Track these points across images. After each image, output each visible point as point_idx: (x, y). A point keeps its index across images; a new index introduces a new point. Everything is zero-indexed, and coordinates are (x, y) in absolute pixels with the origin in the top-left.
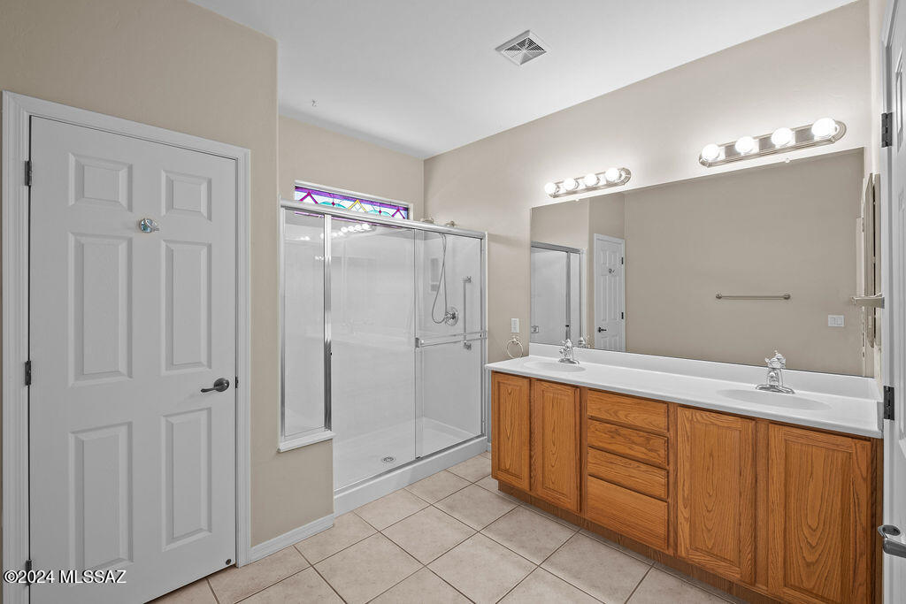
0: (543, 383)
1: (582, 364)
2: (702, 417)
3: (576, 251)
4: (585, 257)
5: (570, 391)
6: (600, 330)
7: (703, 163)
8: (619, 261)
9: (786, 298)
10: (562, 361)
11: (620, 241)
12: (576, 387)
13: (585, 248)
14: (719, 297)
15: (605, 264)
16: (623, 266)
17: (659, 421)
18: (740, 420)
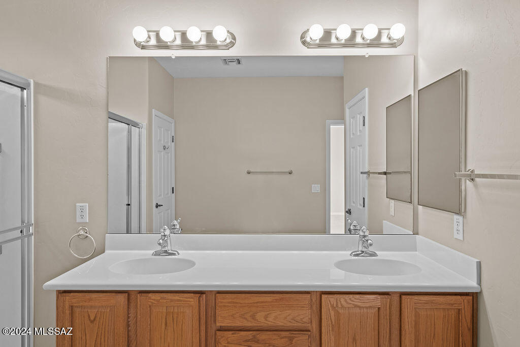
0: (150, 295)
1: (183, 254)
2: (346, 301)
3: (135, 125)
4: (144, 132)
5: (193, 300)
6: (157, 206)
7: (304, 43)
8: (170, 139)
9: (290, 173)
10: (157, 254)
11: (170, 119)
12: (201, 293)
13: (144, 123)
14: (249, 173)
15: (160, 140)
16: (173, 144)
17: (303, 315)
18: (379, 297)
